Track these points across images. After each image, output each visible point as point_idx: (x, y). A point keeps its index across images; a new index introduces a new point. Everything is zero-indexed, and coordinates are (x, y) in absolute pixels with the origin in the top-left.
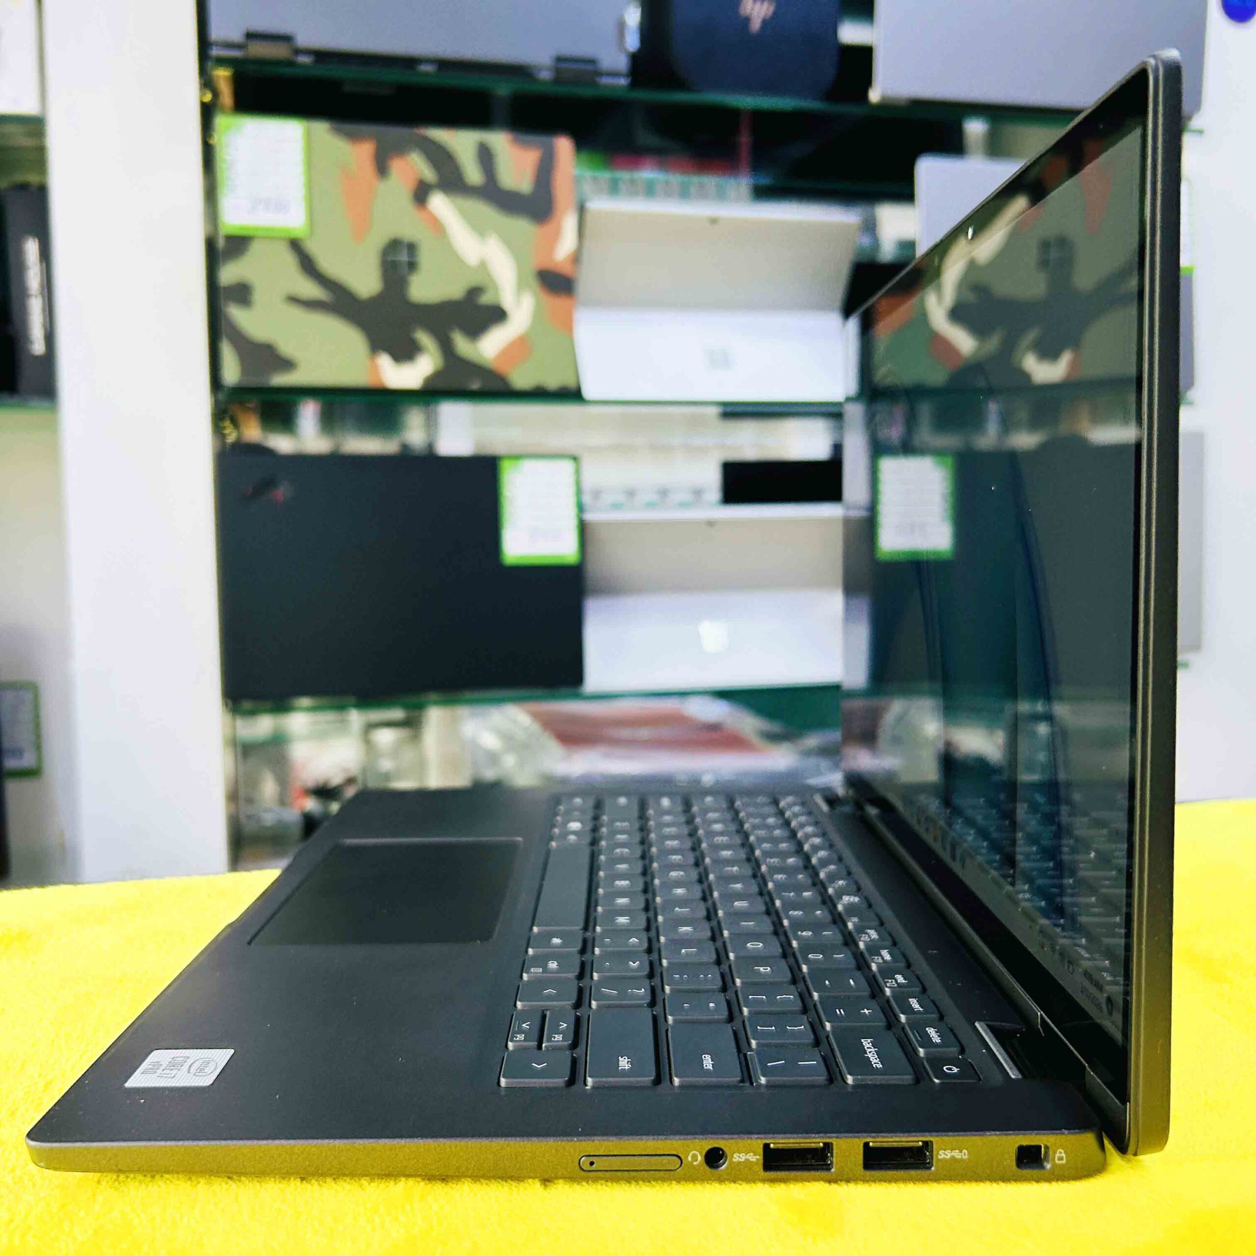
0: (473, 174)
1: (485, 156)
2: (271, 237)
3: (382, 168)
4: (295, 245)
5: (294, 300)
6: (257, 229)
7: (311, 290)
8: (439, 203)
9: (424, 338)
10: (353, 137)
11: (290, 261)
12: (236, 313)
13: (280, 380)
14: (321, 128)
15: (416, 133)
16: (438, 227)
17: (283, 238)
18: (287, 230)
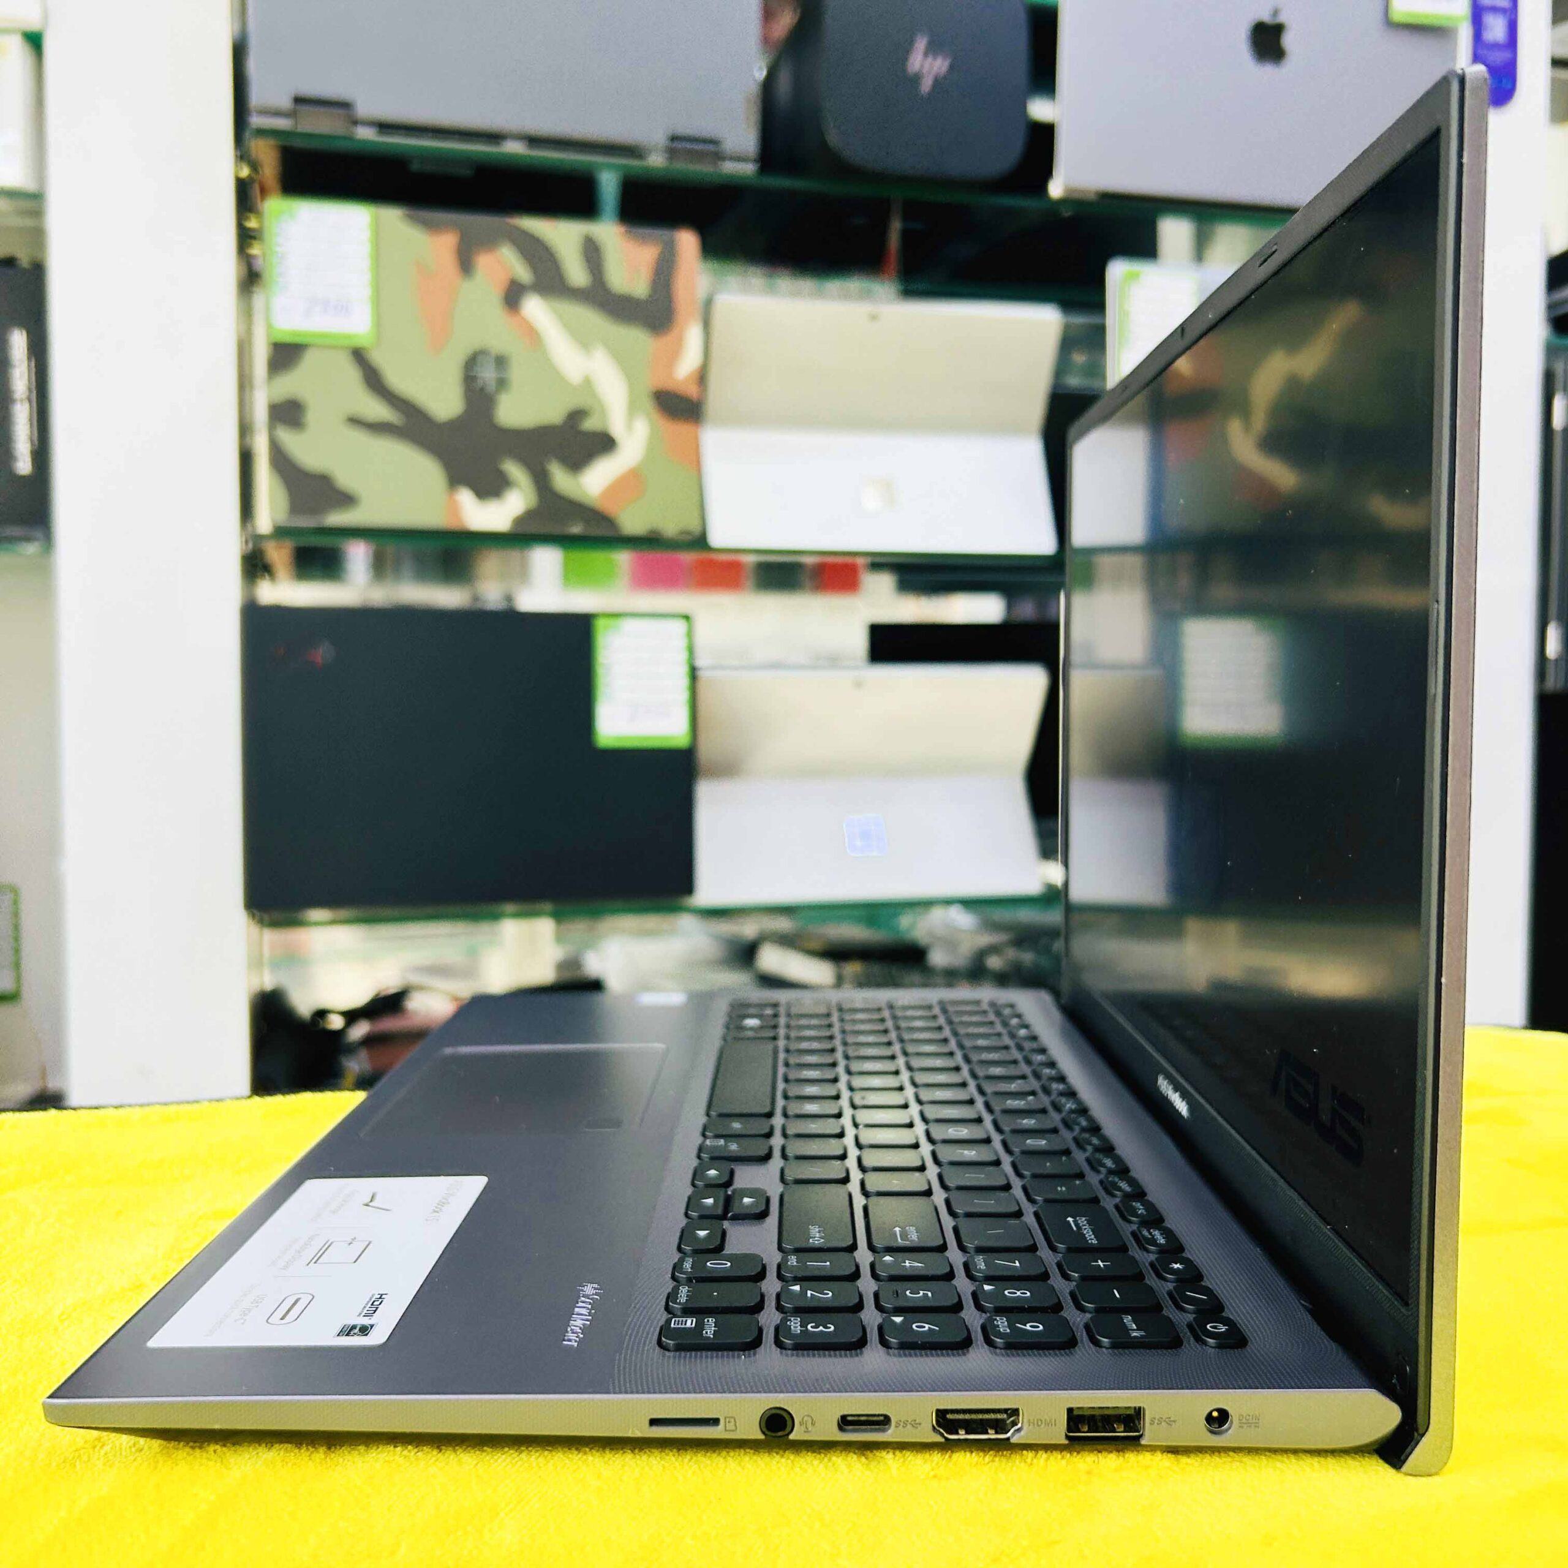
0: (577, 274)
1: (592, 252)
2: (328, 344)
3: (465, 264)
4: (359, 356)
5: (356, 421)
6: (312, 335)
7: (377, 410)
8: (534, 307)
9: (514, 470)
10: (430, 227)
11: (352, 375)
12: (285, 437)
13: (335, 519)
14: (393, 215)
15: (508, 224)
16: (532, 335)
17: (342, 348)
18: (349, 337)
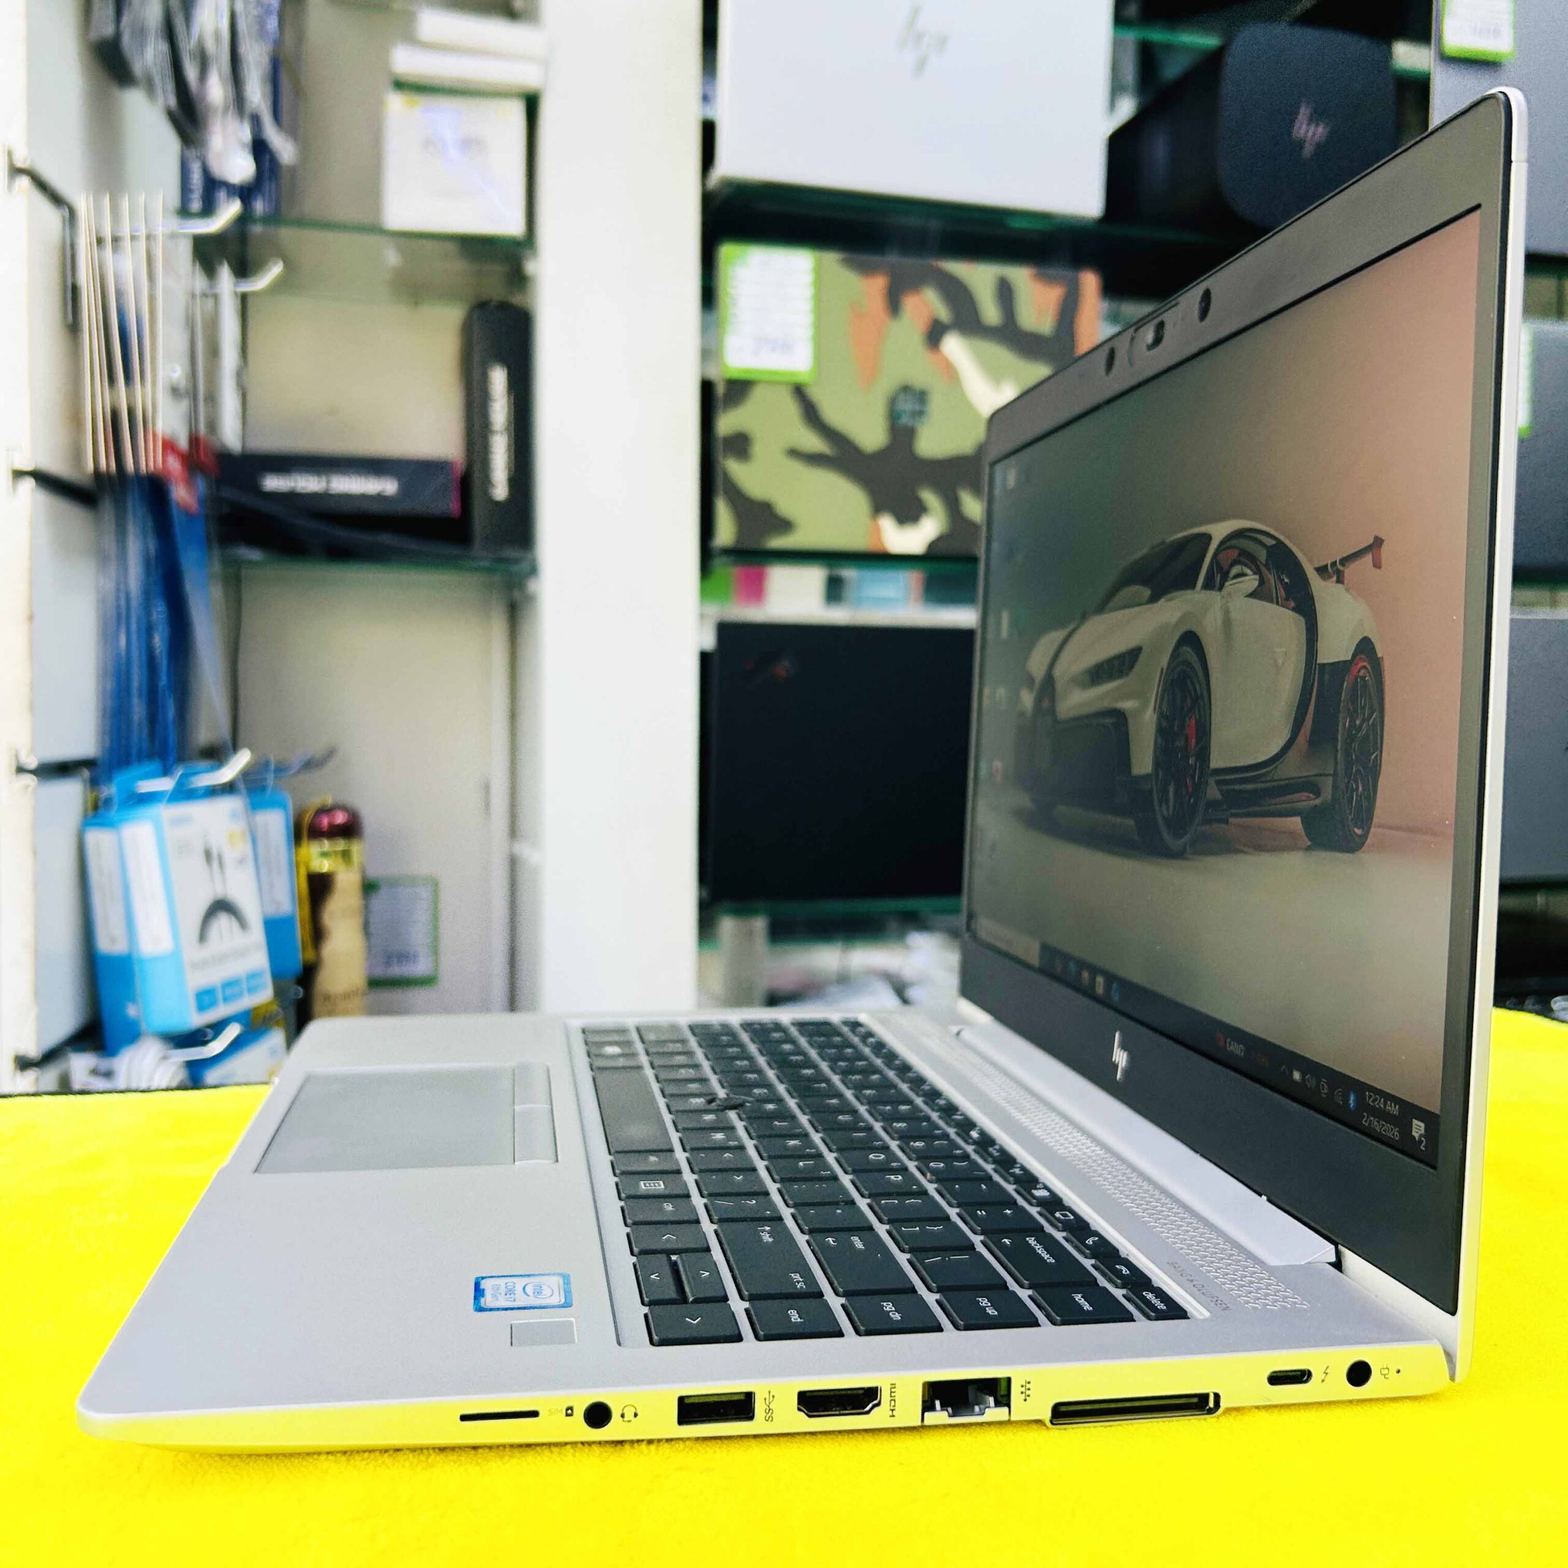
0: (991, 313)
1: (1005, 292)
2: (773, 381)
3: (894, 305)
4: (799, 392)
5: (795, 453)
6: (761, 372)
7: (814, 443)
8: (954, 346)
9: (930, 498)
10: (866, 270)
11: (792, 409)
12: (734, 468)
13: (778, 542)
14: (831, 258)
15: (931, 266)
16: (950, 372)
17: (787, 383)
18: (792, 374)
